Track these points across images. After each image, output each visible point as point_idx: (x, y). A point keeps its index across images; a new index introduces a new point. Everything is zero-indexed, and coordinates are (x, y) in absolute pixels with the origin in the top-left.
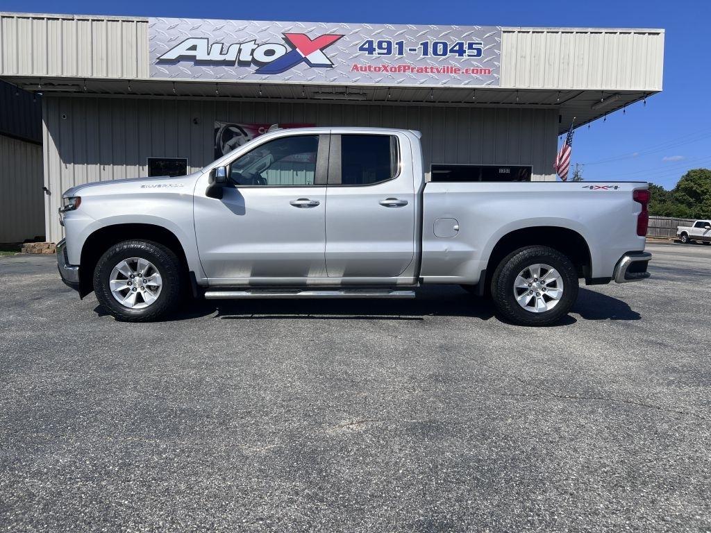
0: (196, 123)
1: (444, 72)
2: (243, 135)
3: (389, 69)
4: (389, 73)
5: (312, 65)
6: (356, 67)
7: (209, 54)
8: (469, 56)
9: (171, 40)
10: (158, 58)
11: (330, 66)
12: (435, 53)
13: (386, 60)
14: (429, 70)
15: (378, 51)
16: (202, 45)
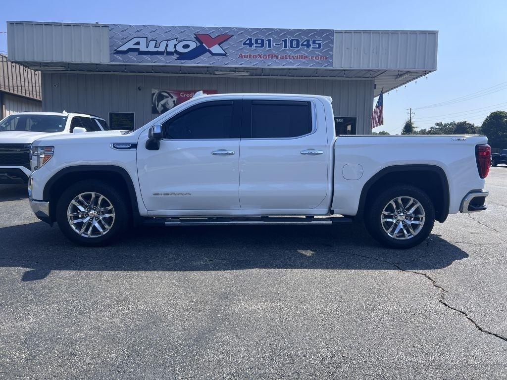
0: (140, 90)
1: (297, 58)
2: (170, 98)
3: (262, 56)
4: (262, 59)
5: (213, 54)
6: (241, 56)
7: (147, 47)
8: (313, 48)
9: (123, 39)
10: (116, 50)
11: (225, 55)
12: (292, 46)
13: (260, 51)
14: (288, 58)
15: (255, 45)
16: (143, 42)
